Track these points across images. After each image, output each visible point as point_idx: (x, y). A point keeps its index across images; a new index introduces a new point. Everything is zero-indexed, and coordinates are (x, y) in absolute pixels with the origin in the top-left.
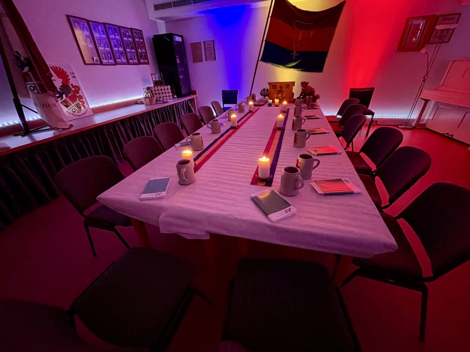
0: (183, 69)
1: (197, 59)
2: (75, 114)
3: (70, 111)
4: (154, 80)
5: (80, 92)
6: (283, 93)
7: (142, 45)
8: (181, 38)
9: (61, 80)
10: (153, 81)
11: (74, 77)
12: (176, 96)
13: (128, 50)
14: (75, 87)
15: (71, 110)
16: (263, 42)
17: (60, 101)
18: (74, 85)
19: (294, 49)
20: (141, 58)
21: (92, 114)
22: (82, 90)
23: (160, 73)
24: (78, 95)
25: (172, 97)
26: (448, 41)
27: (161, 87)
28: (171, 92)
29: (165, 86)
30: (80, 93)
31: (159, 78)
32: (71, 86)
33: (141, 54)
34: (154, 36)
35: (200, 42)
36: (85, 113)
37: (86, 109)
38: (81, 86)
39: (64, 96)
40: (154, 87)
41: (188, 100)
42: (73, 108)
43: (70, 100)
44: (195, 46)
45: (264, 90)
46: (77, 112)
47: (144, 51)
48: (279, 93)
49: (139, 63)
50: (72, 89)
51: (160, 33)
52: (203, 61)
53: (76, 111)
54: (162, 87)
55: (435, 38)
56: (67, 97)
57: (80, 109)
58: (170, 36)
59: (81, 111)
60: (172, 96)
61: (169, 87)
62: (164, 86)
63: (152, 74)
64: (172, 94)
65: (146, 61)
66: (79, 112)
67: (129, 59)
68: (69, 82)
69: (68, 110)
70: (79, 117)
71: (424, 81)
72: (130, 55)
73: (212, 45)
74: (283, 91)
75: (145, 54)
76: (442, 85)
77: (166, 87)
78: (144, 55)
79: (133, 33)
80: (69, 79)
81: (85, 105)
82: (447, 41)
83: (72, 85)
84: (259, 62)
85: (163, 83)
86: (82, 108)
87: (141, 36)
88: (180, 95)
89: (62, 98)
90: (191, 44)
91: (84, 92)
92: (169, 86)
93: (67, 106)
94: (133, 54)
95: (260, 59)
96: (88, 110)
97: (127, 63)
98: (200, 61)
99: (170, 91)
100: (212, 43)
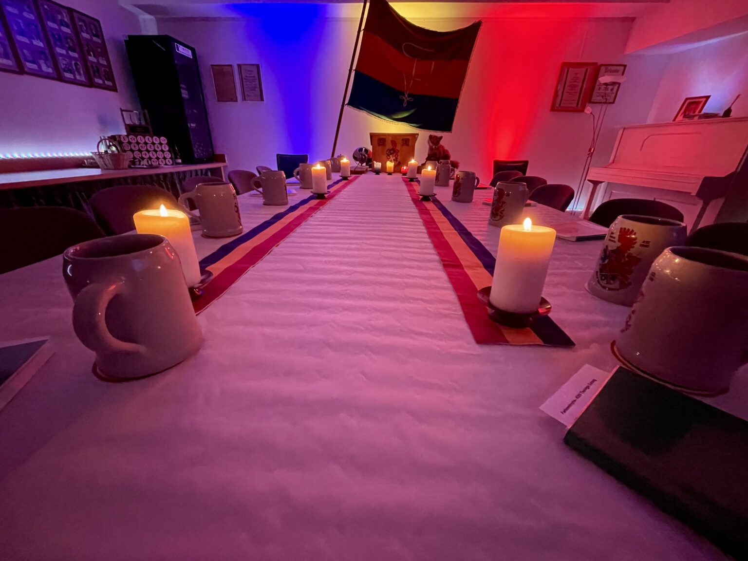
0: (195, 111)
1: (226, 95)
4: (128, 122)
6: (397, 154)
7: (99, 50)
8: (190, 51)
10: (126, 125)
12: (180, 161)
13: (59, 50)
16: (352, 73)
19: (405, 88)
20: (97, 74)
23: (143, 109)
25: (170, 160)
26: (613, 103)
27: (144, 137)
28: (169, 151)
29: (154, 137)
31: (140, 120)
33: (97, 67)
34: (129, 36)
35: (231, 66)
40: (127, 136)
41: (207, 170)
44: (222, 73)
45: (361, 150)
47: (105, 63)
48: (391, 154)
49: (90, 84)
51: (144, 33)
52: (237, 101)
54: (147, 137)
55: (598, 96)
58: (167, 41)
60: (171, 158)
61: (164, 140)
62: (152, 138)
63: (122, 111)
64: (170, 156)
65: (108, 83)
67: (61, 70)
71: (591, 155)
72: (65, 62)
73: (255, 72)
74: (398, 151)
75: (107, 70)
76: (613, 162)
77: (156, 140)
78: (105, 70)
79: (76, 20)
82: (612, 101)
84: (346, 107)
85: (151, 130)
87: (97, 31)
88: (189, 159)
90: (212, 65)
92: (162, 138)
94: (73, 62)
95: (347, 102)
97: (56, 76)
98: (232, 100)
99: (167, 149)
100: (254, 69)
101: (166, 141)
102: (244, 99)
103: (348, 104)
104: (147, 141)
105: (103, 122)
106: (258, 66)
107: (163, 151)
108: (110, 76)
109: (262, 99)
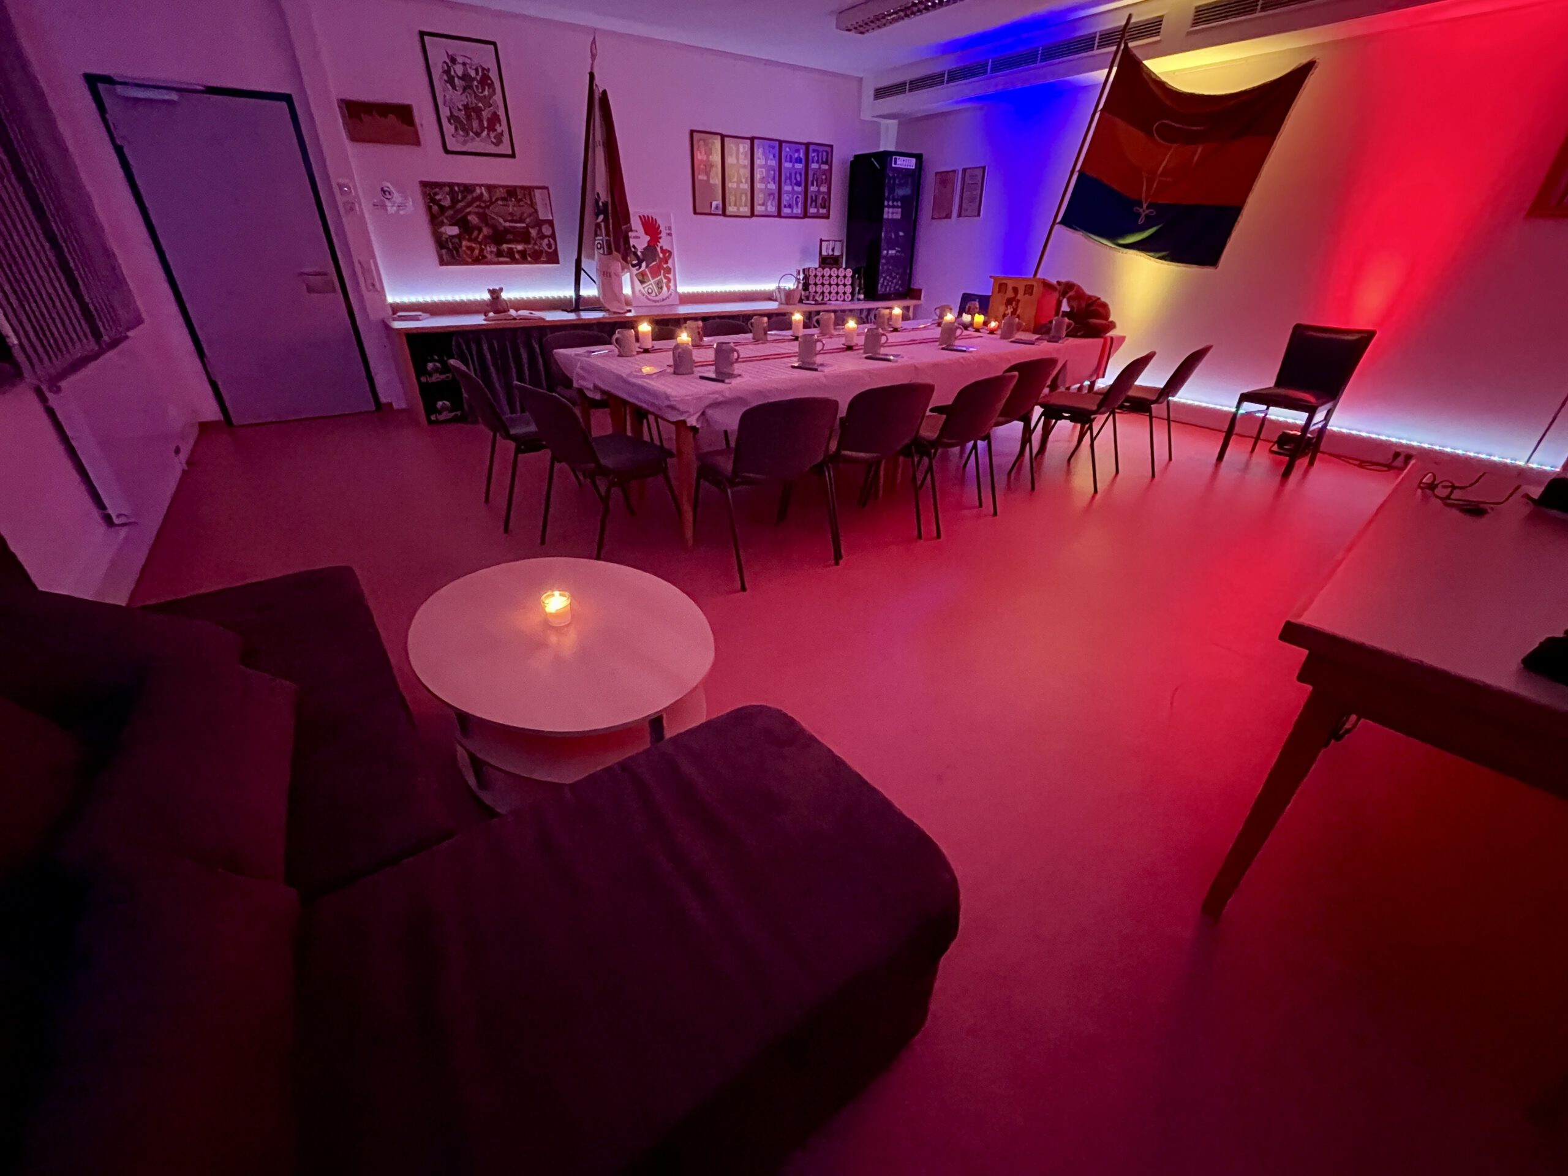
0: (901, 234)
1: (943, 211)
2: (649, 297)
3: (644, 291)
4: (824, 253)
5: (670, 261)
6: (1016, 305)
7: (824, 177)
8: (914, 160)
9: (648, 238)
10: (820, 256)
11: (670, 234)
12: (860, 297)
13: (787, 188)
14: (664, 251)
15: (646, 289)
16: (1074, 176)
17: (636, 272)
18: (664, 248)
19: (1144, 194)
20: (814, 204)
21: (678, 302)
22: (674, 258)
24: (665, 266)
27: (832, 269)
28: (851, 285)
29: (841, 270)
30: (670, 264)
31: (836, 251)
32: (659, 249)
33: (816, 196)
34: (856, 156)
35: (955, 171)
36: (665, 299)
37: (670, 292)
38: (675, 253)
39: (644, 265)
40: (817, 268)
42: (650, 286)
43: (650, 273)
44: (943, 180)
46: (654, 294)
47: (825, 190)
48: (1009, 305)
49: (805, 215)
50: (659, 255)
52: (951, 218)
53: (654, 292)
54: (835, 270)
56: (647, 267)
57: (660, 290)
58: (885, 156)
59: (661, 294)
60: (852, 293)
61: (849, 272)
62: (838, 270)
63: (822, 240)
64: (850, 291)
65: (823, 211)
66: (656, 295)
67: (783, 207)
68: (659, 242)
69: (642, 290)
70: (654, 304)
73: (980, 177)
75: (826, 197)
77: (841, 272)
78: (823, 197)
79: (811, 152)
80: (660, 238)
81: (672, 284)
83: (661, 248)
84: (1057, 227)
85: (841, 261)
86: (665, 289)
87: (827, 159)
89: (640, 267)
90: (937, 173)
91: (677, 263)
92: (849, 270)
93: (642, 282)
94: (795, 196)
95: (1059, 219)
96: (673, 294)
97: (776, 214)
98: (946, 217)
99: (850, 282)
100: (979, 172)
101: (851, 274)
102: (959, 215)
103: (1060, 223)
104: (832, 274)
105: (805, 253)
106: (984, 168)
107: (845, 285)
108: (826, 204)
109: (979, 215)
